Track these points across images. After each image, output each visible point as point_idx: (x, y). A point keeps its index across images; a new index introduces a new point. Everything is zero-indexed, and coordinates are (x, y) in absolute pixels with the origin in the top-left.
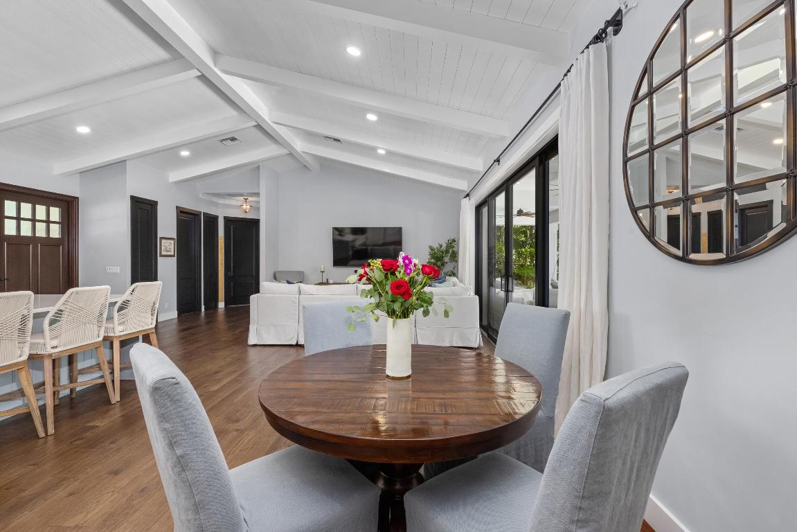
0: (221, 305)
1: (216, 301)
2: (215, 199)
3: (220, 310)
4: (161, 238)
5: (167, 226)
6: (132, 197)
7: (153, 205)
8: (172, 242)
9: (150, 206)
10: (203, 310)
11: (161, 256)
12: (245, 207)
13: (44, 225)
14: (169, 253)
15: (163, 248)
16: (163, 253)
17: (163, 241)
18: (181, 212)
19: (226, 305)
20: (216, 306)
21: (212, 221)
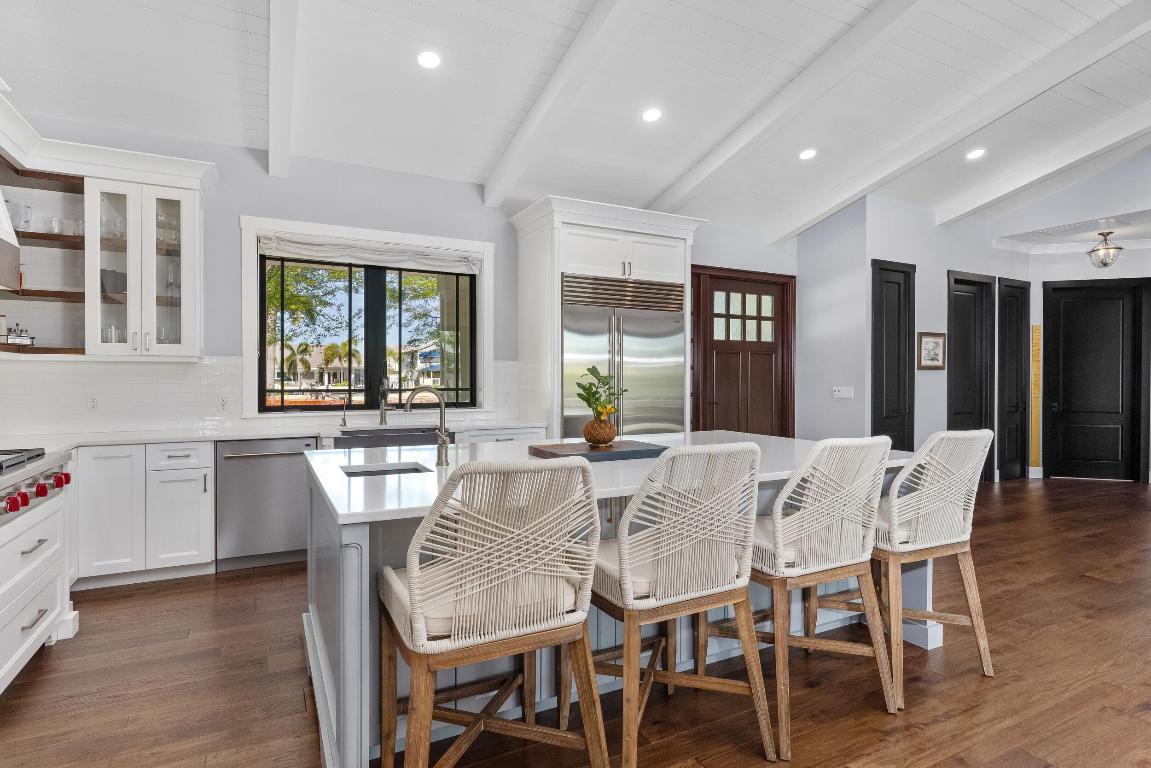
0: (1035, 472)
1: (1024, 463)
2: (1023, 248)
3: (1032, 486)
4: (922, 335)
5: (931, 311)
6: (875, 263)
7: (907, 272)
8: (940, 341)
9: (901, 276)
10: (997, 479)
11: (921, 368)
12: (1102, 253)
13: (754, 322)
14: (934, 363)
15: (924, 353)
16: (924, 363)
17: (924, 339)
18: (957, 281)
19: (1047, 474)
20: (1024, 474)
21: (1016, 293)
